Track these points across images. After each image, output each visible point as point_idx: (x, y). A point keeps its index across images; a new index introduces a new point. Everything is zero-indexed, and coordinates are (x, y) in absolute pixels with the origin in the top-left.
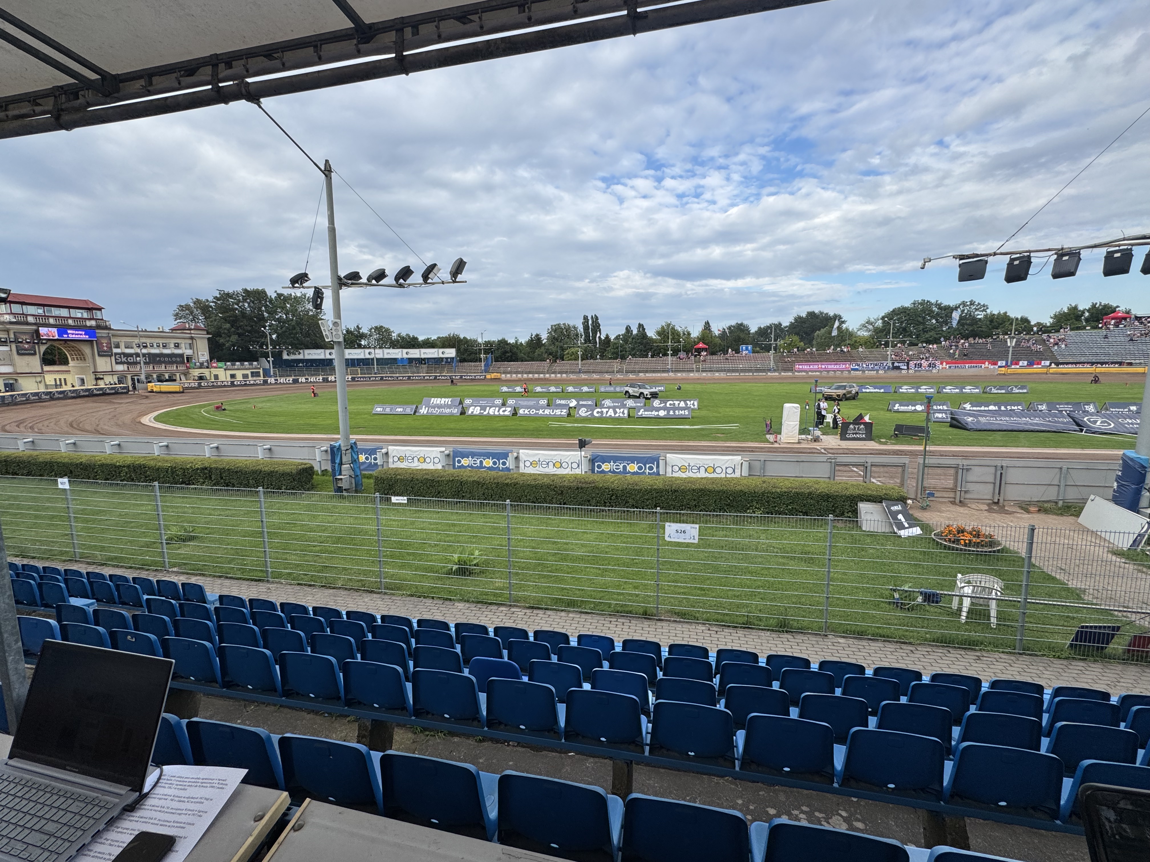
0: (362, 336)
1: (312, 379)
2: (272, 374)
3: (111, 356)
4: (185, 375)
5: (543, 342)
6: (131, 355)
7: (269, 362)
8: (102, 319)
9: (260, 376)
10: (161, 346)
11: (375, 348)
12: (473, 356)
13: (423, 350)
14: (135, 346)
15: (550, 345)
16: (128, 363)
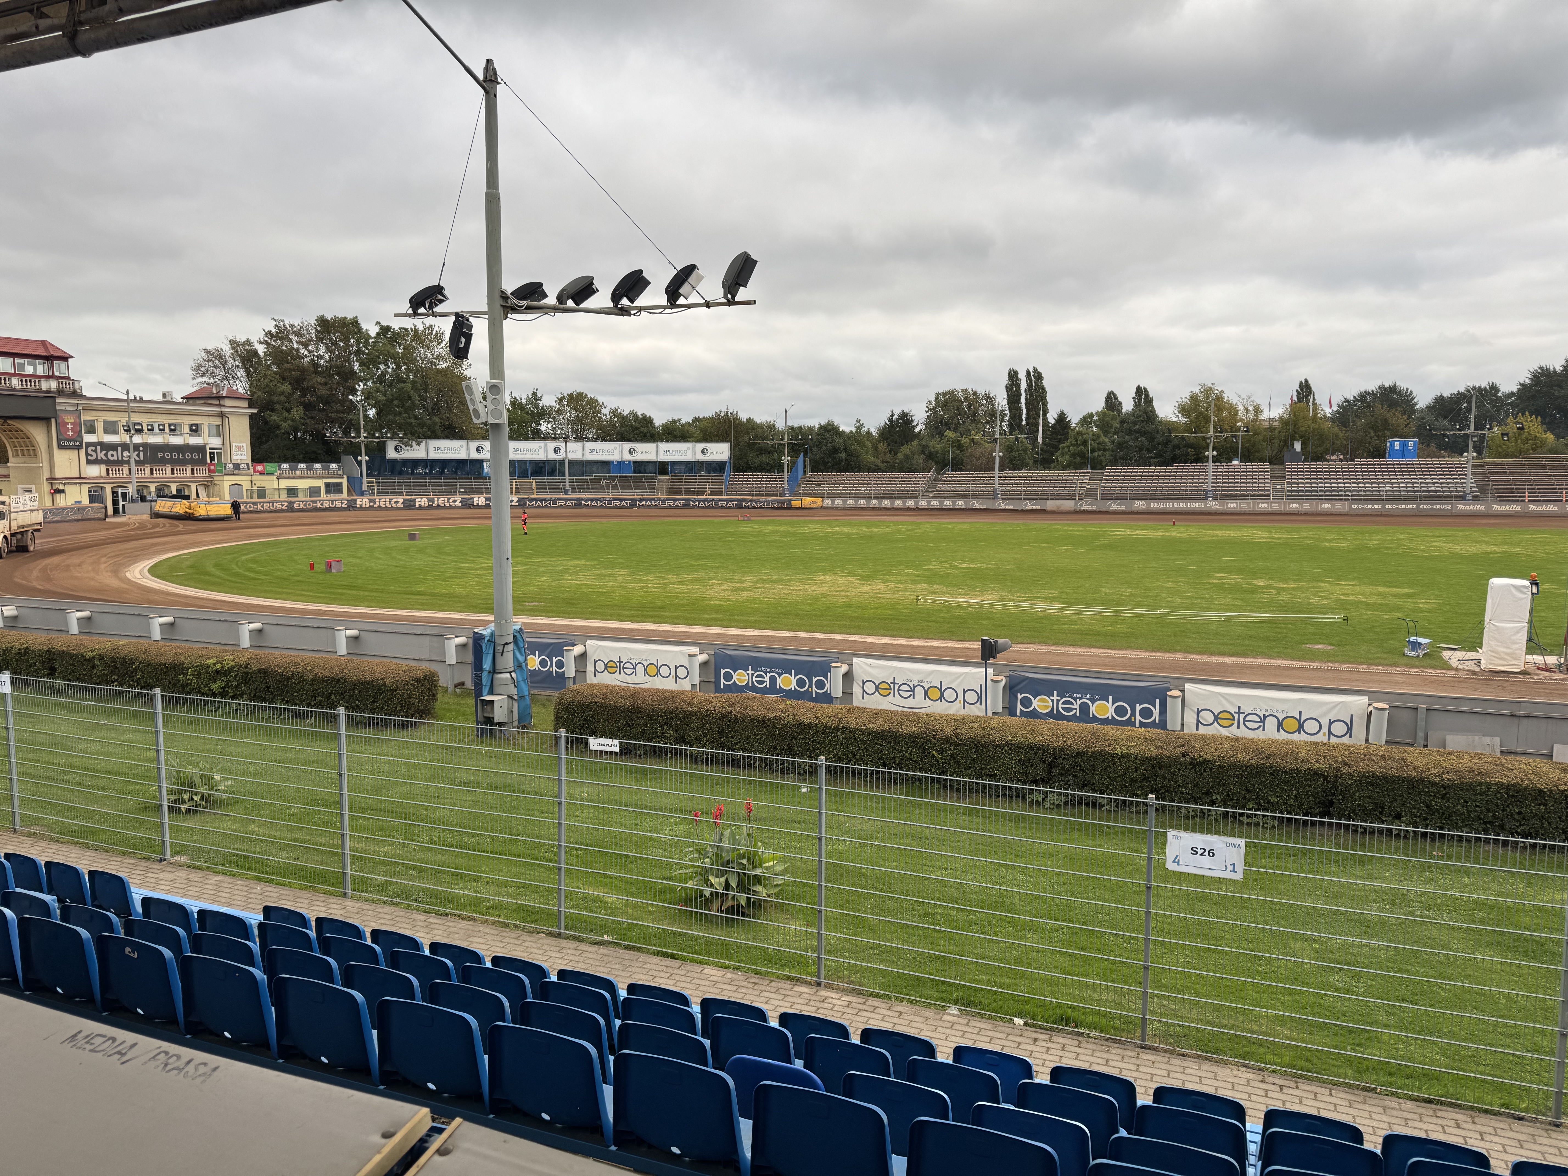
0: (542, 414)
1: (441, 500)
2: (365, 487)
3: (79, 448)
4: (206, 487)
5: (917, 430)
6: (113, 447)
7: (359, 463)
8: (68, 378)
9: (341, 492)
10: (167, 430)
11: (566, 439)
12: (765, 458)
13: (663, 446)
14: (121, 430)
15: (932, 437)
16: (107, 462)
